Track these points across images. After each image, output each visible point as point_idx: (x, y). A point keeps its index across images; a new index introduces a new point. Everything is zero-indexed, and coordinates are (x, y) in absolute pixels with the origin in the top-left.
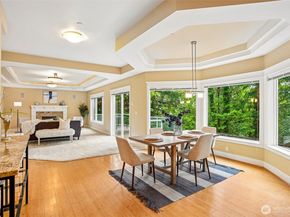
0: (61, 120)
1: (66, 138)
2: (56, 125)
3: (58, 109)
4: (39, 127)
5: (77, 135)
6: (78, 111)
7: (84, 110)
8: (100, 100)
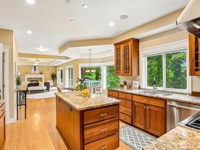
0: (40, 82)
1: (42, 91)
2: (37, 85)
3: (39, 76)
4: (29, 85)
5: (48, 89)
6: (51, 77)
7: (54, 77)
8: (62, 71)
